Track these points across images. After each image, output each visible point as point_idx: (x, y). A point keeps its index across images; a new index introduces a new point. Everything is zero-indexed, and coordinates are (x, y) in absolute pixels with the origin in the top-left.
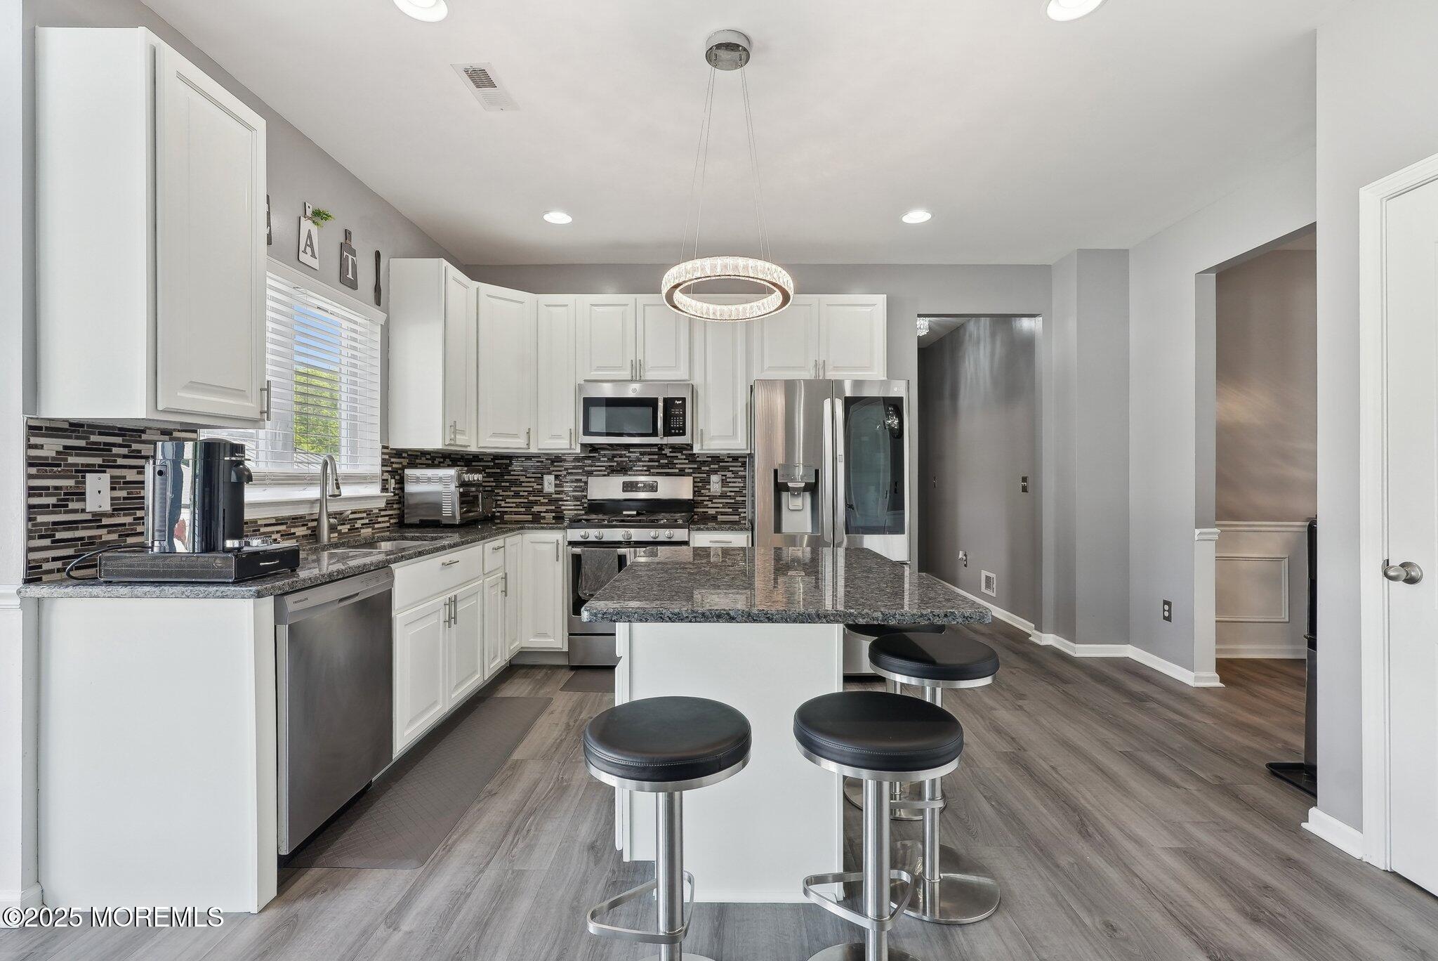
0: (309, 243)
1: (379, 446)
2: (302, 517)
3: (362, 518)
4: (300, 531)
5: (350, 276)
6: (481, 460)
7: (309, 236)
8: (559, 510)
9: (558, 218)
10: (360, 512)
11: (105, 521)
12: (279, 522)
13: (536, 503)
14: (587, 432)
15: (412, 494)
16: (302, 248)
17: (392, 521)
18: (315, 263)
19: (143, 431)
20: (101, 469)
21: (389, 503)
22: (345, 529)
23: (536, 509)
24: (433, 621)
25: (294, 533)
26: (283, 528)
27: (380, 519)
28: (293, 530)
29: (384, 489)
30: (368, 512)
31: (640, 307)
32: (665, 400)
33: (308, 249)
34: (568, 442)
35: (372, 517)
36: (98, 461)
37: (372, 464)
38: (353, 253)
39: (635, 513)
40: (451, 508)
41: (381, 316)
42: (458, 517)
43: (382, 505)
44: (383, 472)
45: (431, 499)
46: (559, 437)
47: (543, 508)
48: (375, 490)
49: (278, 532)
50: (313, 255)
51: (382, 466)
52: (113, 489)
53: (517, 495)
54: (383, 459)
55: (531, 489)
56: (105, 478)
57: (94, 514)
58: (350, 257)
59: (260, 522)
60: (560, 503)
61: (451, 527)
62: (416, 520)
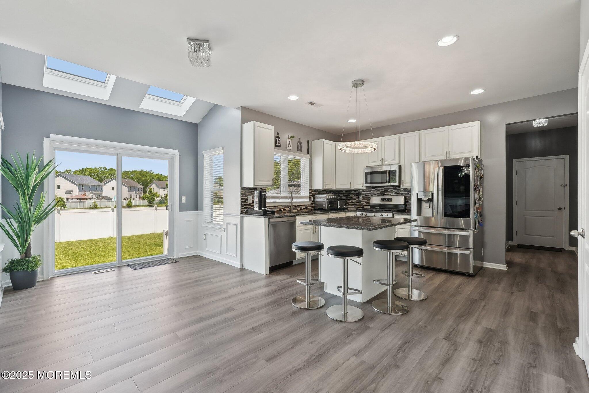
1: (309, 189)
2: (288, 206)
3: (304, 207)
4: (287, 209)
5: (300, 149)
6: (342, 192)
7: (289, 143)
8: (363, 207)
9: (352, 121)
10: (303, 205)
11: (251, 204)
12: (283, 206)
13: (357, 205)
14: (366, 183)
15: (317, 201)
16: (288, 146)
17: (312, 208)
18: (291, 148)
20: (251, 195)
21: (312, 204)
22: (299, 209)
23: (357, 206)
24: (309, 231)
26: (284, 208)
27: (309, 208)
29: (310, 200)
30: (306, 206)
31: (383, 141)
32: (389, 171)
33: (289, 146)
34: (362, 186)
35: (306, 207)
36: (250, 194)
37: (307, 194)
38: (301, 143)
39: (379, 208)
40: (326, 206)
41: (309, 156)
42: (327, 208)
43: (310, 204)
44: (310, 196)
45: (321, 203)
46: (359, 184)
47: (359, 206)
48: (308, 200)
49: (282, 209)
50: (290, 147)
51: (310, 194)
52: (252, 199)
53: (352, 202)
54: (310, 192)
55: (355, 200)
56: (251, 197)
57: (249, 203)
58: (300, 144)
60: (364, 205)
61: (325, 210)
62: (318, 208)
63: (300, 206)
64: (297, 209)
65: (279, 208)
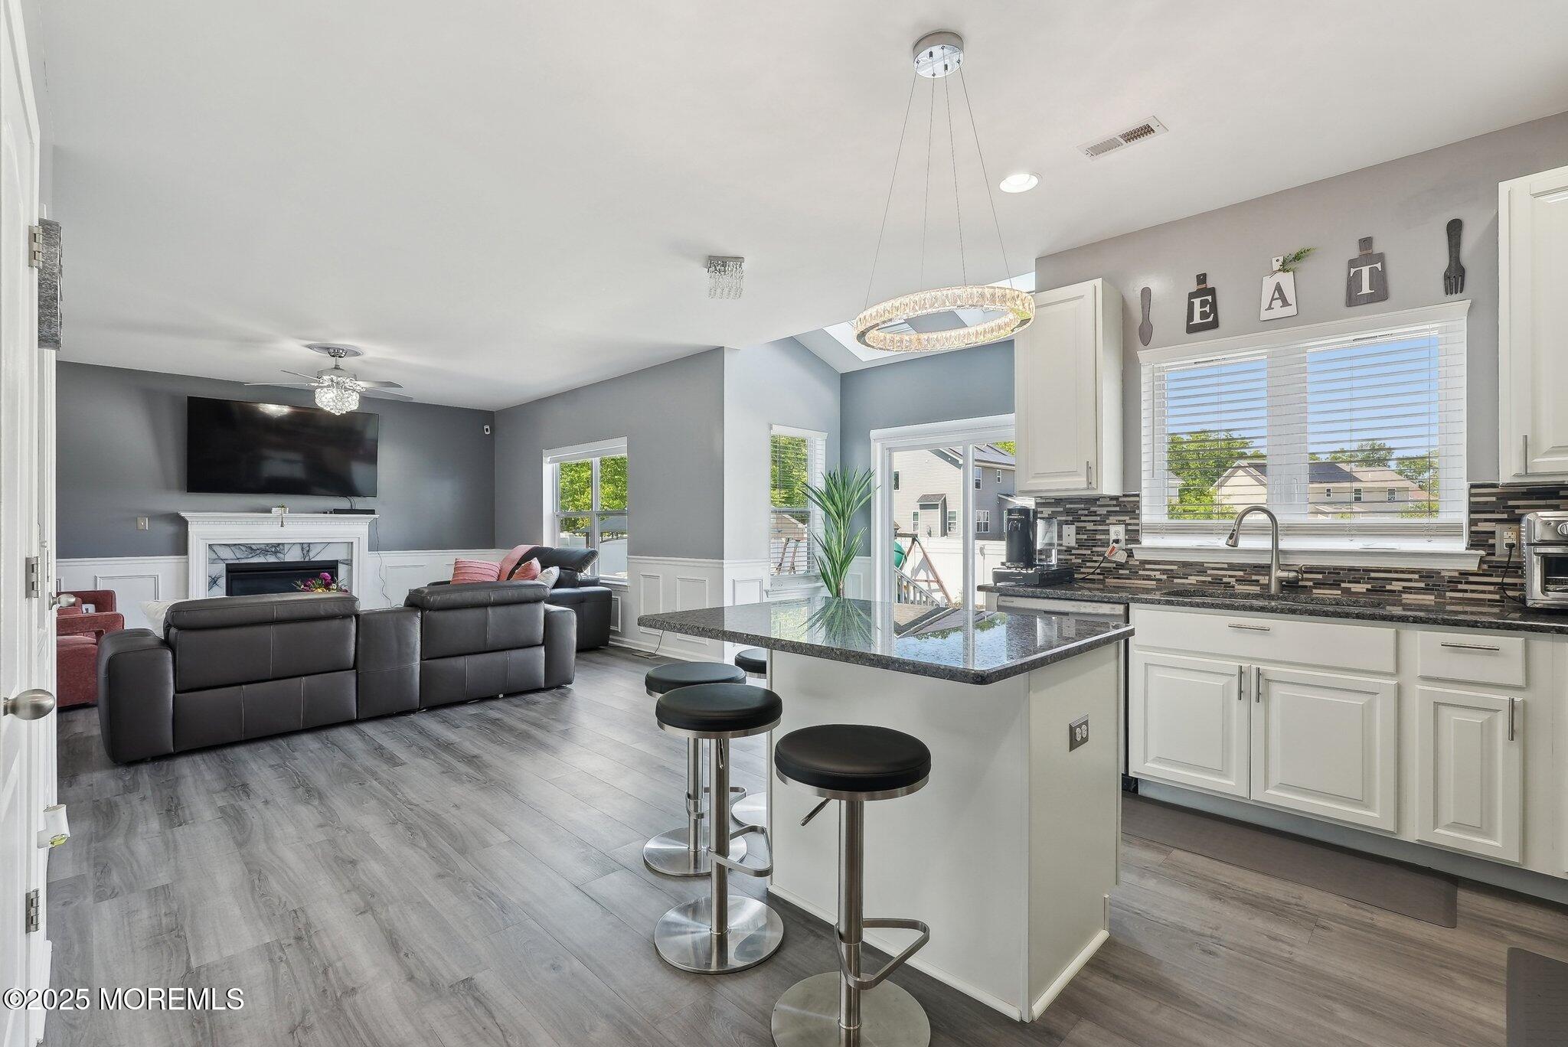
0: (1277, 295)
1: (1466, 485)
3: (1409, 580)
5: (1368, 291)
7: (1278, 289)
10: (1404, 572)
11: (1074, 552)
12: (1232, 567)
16: (1266, 306)
18: (1291, 310)
19: (1098, 500)
20: (1072, 523)
24: (1220, 681)
25: (1258, 581)
28: (1254, 578)
29: (1475, 545)
30: (1427, 574)
33: (1276, 303)
35: (1439, 582)
36: (1071, 518)
38: (1378, 258)
41: (1465, 304)
43: (1468, 567)
44: (1472, 522)
48: (1460, 545)
49: (1230, 576)
50: (1285, 303)
51: (1471, 512)
52: (1077, 534)
54: (1474, 503)
56: (1073, 528)
57: (1068, 547)
58: (1370, 268)
59: (1205, 565)
61: (1531, 610)
63: (1373, 575)
64: (1343, 585)
65: (1209, 572)
